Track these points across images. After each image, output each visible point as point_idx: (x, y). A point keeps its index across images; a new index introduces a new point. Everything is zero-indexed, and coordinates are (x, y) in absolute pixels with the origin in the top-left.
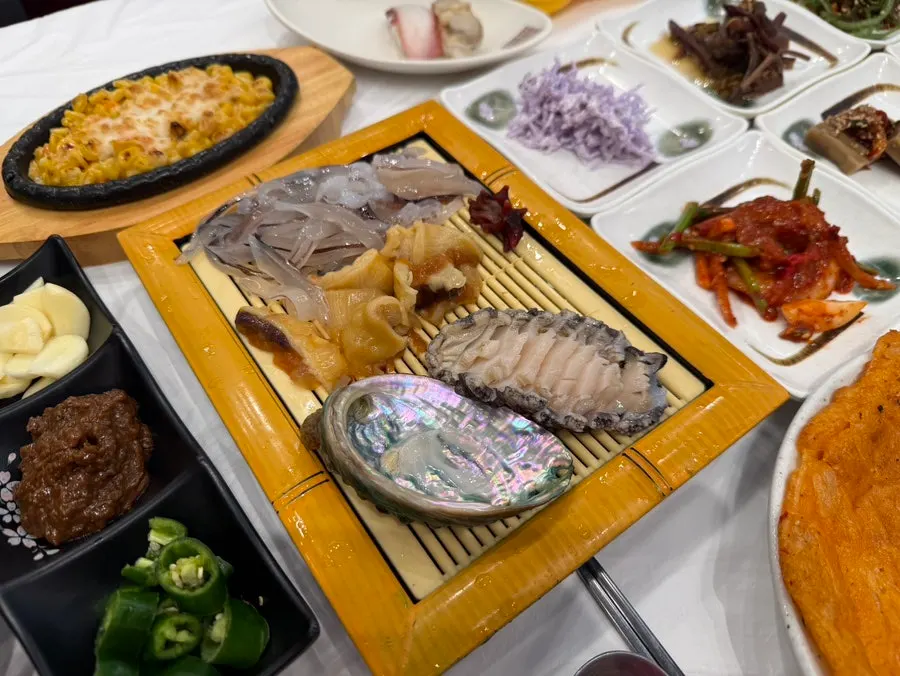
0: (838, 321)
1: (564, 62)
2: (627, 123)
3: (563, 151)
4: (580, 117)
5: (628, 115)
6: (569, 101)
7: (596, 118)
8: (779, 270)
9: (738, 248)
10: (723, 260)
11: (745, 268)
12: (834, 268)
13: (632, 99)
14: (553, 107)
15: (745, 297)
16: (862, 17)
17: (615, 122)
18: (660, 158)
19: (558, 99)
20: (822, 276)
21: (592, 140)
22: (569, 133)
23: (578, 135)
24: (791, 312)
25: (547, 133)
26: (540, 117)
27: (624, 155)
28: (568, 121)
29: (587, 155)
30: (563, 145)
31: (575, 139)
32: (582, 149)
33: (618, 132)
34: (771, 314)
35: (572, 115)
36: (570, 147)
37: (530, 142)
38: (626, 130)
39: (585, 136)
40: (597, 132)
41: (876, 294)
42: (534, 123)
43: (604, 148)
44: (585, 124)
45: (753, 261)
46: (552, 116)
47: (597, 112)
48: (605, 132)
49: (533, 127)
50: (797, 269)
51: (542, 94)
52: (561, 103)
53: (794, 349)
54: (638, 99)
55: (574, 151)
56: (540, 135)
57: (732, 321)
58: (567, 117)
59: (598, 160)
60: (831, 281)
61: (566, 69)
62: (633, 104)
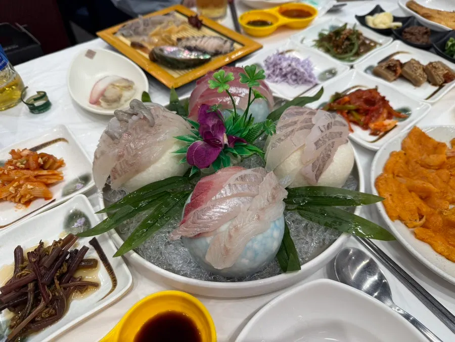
0: (389, 128)
1: (281, 51)
2: (306, 70)
3: (283, 82)
4: (289, 69)
5: (306, 67)
6: (284, 64)
7: (295, 69)
8: (366, 112)
9: (351, 107)
10: (346, 111)
11: (354, 113)
12: (385, 111)
13: (307, 62)
14: (279, 67)
15: (356, 123)
16: (346, 53)
17: (302, 70)
18: (319, 82)
19: (280, 64)
20: (381, 114)
21: (294, 77)
22: (285, 76)
23: (289, 76)
24: (372, 126)
25: (277, 76)
26: (274, 71)
27: (306, 82)
28: (284, 71)
29: (293, 83)
30: (283, 81)
31: (287, 78)
32: (290, 81)
33: (303, 73)
34: (365, 127)
35: (286, 69)
36: (285, 81)
37: (271, 80)
38: (306, 73)
39: (291, 76)
40: (296, 74)
41: (401, 119)
42: (272, 73)
43: (298, 80)
44: (291, 72)
45: (357, 110)
46: (278, 70)
47: (295, 67)
48: (298, 74)
49: (272, 75)
50: (372, 111)
51: (274, 63)
52: (281, 65)
53: (374, 138)
54: (309, 62)
55: (287, 82)
56: (274, 77)
57: (352, 131)
58: (284, 70)
59: (296, 85)
60: (385, 115)
61: (282, 53)
62: (307, 63)
